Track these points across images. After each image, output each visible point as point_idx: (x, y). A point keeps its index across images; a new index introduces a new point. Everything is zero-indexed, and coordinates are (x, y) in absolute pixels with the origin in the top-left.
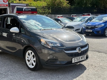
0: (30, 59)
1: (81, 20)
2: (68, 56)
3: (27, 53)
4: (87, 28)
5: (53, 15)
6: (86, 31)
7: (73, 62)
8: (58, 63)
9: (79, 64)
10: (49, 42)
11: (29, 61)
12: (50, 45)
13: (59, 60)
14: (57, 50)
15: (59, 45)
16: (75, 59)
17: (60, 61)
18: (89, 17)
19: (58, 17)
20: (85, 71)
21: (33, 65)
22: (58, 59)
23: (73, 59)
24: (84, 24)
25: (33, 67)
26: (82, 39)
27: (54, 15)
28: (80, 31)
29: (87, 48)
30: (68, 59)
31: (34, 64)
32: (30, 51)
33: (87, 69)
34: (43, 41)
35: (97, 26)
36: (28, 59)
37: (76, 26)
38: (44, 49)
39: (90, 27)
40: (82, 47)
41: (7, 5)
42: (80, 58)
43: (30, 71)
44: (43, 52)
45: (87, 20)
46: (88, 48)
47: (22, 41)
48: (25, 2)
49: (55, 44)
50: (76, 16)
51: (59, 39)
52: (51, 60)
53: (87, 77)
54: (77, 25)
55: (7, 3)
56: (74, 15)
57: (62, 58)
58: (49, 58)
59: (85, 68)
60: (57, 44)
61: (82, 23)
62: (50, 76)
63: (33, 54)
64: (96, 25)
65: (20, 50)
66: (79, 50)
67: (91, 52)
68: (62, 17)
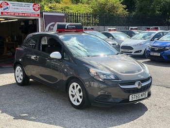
0: (75, 93)
1: (144, 37)
2: (125, 92)
3: (71, 86)
4: (153, 50)
5: (101, 27)
6: (151, 54)
7: (130, 100)
8: (111, 100)
9: (138, 102)
10: (100, 73)
11: (73, 96)
12: (102, 76)
13: (113, 96)
14: (110, 83)
15: (113, 78)
16: (133, 97)
17: (113, 98)
18: (157, 32)
19: (110, 30)
20: (146, 113)
21: (78, 101)
22: (111, 95)
23: (131, 96)
24: (148, 44)
25: (78, 104)
26: (143, 71)
27: (103, 27)
28: (142, 53)
29: (149, 82)
30: (124, 95)
31: (81, 100)
32: (75, 84)
33: (149, 110)
34: (93, 71)
35: (167, 48)
36: (72, 93)
37: (135, 45)
38: (94, 82)
39: (157, 49)
40: (143, 81)
41: (38, 15)
42: (140, 95)
43: (75, 109)
44: (92, 85)
45: (154, 38)
46: (151, 83)
47: (65, 70)
48: (60, 5)
49: (108, 76)
50: (136, 29)
51: (112, 69)
52: (102, 96)
53: (147, 119)
54: (138, 45)
55: (39, 11)
56: (133, 27)
57: (116, 95)
58: (99, 93)
59: (146, 109)
60: (111, 77)
61: (146, 42)
62: (101, 116)
63: (79, 87)
64: (166, 46)
65: (62, 81)
66: (139, 85)
67: (156, 86)
68: (115, 30)
